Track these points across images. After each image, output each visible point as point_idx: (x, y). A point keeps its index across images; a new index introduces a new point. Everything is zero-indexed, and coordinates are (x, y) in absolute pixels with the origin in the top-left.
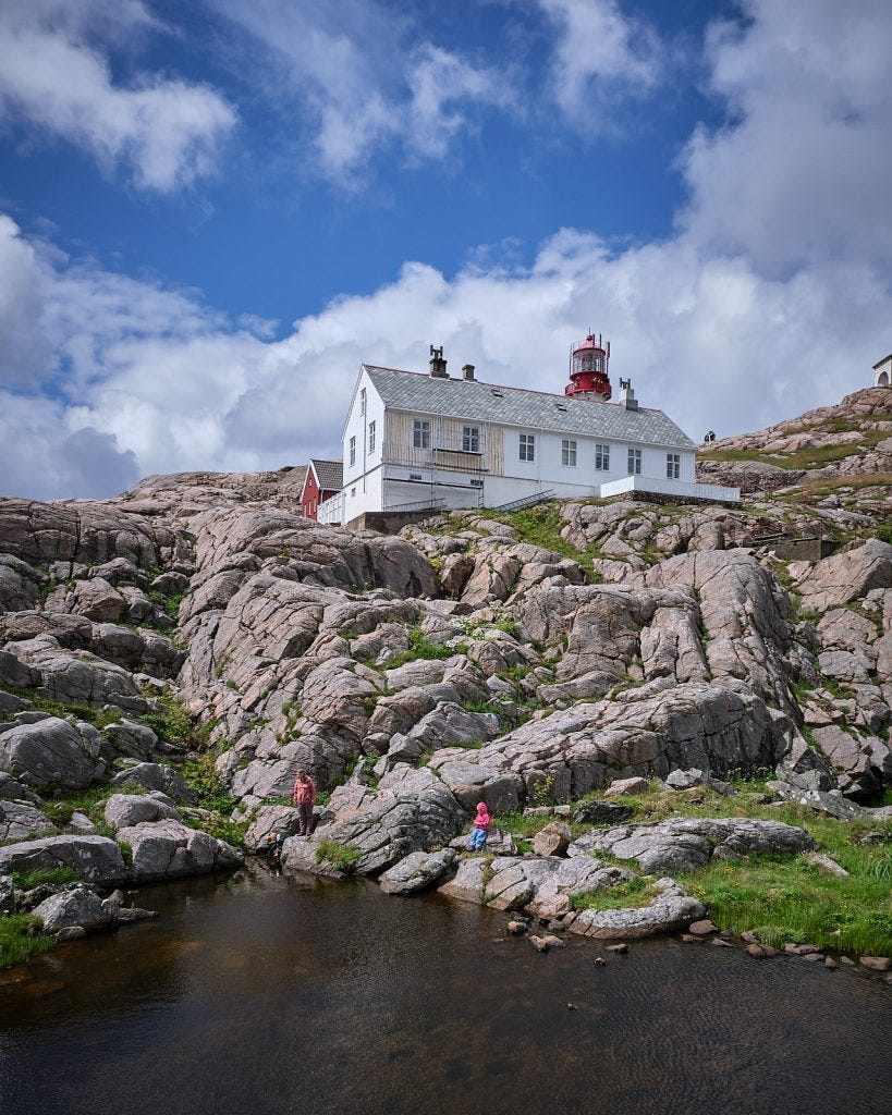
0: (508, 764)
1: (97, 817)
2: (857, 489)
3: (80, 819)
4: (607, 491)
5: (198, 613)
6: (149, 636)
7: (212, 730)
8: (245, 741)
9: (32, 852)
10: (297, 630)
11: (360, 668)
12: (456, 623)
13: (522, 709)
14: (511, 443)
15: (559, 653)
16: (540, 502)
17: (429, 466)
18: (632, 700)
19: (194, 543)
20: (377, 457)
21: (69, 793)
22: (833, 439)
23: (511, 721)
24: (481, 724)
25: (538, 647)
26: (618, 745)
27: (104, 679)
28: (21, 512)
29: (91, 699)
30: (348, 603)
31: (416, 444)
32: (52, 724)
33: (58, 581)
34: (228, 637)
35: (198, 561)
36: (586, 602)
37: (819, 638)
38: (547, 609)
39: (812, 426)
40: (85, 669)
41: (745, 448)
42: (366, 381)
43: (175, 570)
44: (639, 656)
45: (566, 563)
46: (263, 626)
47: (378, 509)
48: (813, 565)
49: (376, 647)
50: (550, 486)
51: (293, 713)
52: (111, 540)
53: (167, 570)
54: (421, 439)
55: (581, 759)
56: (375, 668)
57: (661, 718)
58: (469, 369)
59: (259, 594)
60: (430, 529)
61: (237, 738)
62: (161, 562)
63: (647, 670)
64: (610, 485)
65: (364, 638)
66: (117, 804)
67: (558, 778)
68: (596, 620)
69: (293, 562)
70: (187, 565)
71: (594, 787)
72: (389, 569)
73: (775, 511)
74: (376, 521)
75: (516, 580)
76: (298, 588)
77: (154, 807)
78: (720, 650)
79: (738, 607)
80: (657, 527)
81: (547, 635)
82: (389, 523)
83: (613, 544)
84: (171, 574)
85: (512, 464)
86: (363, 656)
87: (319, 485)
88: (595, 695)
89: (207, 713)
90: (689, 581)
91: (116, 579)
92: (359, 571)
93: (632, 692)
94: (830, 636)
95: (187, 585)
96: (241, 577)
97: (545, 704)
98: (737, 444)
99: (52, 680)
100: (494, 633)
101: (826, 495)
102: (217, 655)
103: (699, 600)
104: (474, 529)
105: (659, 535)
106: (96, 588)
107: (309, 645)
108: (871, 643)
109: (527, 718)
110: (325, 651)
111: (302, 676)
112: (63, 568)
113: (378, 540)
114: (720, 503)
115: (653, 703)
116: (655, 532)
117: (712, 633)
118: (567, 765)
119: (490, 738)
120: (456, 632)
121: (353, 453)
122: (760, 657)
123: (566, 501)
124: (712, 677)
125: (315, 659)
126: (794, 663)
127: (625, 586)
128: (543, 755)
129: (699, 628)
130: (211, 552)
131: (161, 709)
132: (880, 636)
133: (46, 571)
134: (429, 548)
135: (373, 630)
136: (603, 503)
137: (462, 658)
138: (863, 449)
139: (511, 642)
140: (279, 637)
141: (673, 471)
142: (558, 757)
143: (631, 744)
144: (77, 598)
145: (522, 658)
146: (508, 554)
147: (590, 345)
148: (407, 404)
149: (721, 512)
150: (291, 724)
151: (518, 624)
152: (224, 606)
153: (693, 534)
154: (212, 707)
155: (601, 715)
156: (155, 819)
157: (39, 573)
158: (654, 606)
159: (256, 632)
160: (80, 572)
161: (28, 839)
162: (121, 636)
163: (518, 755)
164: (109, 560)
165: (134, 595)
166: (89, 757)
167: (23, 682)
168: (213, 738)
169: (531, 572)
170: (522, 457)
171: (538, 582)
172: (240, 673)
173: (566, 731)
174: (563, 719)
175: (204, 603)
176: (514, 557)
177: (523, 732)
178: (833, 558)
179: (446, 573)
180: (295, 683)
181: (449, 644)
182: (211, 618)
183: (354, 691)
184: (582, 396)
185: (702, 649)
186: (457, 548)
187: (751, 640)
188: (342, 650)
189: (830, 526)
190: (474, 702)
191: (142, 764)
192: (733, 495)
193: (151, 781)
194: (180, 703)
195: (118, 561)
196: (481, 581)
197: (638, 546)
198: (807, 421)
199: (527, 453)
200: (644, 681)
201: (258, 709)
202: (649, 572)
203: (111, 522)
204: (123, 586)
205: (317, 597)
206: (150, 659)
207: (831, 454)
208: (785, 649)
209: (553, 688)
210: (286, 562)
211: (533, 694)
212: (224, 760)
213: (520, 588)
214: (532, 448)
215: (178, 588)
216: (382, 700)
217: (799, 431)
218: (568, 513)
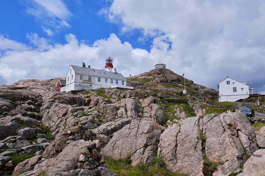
0: (99, 131)
1: (36, 142)
2: (151, 86)
3: (34, 143)
4: (112, 87)
5: (44, 109)
6: (36, 114)
7: (50, 129)
8: (57, 130)
9: (30, 147)
10: (64, 112)
11: (76, 118)
12: (89, 110)
13: (100, 123)
14: (97, 79)
15: (106, 114)
16: (101, 89)
17: (82, 83)
18: (116, 121)
19: (42, 97)
20: (73, 81)
21: (30, 139)
22: (149, 77)
23: (99, 125)
24: (94, 126)
25: (102, 114)
26: (114, 128)
27: (33, 121)
28: (11, 92)
29: (31, 124)
30: (72, 108)
31: (80, 79)
32: (27, 129)
33: (18, 104)
34: (51, 113)
35: (43, 100)
36: (109, 107)
37: (143, 111)
38: (104, 108)
39: (145, 75)
40: (30, 120)
41: (135, 78)
42: (71, 68)
43: (39, 102)
44: (117, 115)
45: (106, 99)
46: (58, 111)
47: (73, 90)
48: (143, 100)
49: (77, 114)
50: (103, 86)
51: (65, 125)
52: (28, 97)
53: (38, 102)
54: (81, 78)
55: (109, 130)
56: (78, 118)
57: (120, 124)
58: (89, 66)
59: (56, 106)
60: (83, 93)
61: (55, 129)
62: (37, 101)
63: (119, 117)
64: (113, 86)
65: (75, 113)
66: (39, 140)
67: (106, 133)
68: (111, 109)
69: (61, 100)
70: (41, 101)
71: (111, 134)
72: (77, 101)
73: (138, 90)
74: (73, 92)
75: (98, 102)
76: (64, 105)
77: (45, 140)
78: (129, 113)
79: (132, 107)
80: (120, 93)
81: (104, 112)
82: (76, 92)
83: (114, 96)
84: (39, 103)
85: (97, 82)
86: (76, 116)
87: (61, 84)
88: (111, 121)
89: (49, 126)
90: (125, 103)
91: (29, 104)
92: (72, 101)
93: (116, 120)
94: (145, 111)
95: (42, 104)
96: (52, 103)
97: (104, 122)
98: (134, 77)
99: (25, 122)
100: (96, 112)
101: (147, 87)
102: (49, 117)
103: (126, 106)
104: (91, 93)
105: (121, 95)
106: (26, 105)
107: (66, 115)
108: (151, 112)
109: (101, 124)
110: (69, 116)
111: (66, 119)
112: (19, 102)
113: (75, 96)
114: (130, 89)
115: (119, 122)
116: (120, 94)
117: (128, 111)
118: (107, 131)
119: (96, 128)
120: (90, 112)
121: (68, 79)
122: (135, 114)
123: (106, 89)
124: (128, 117)
125: (68, 117)
126: (140, 115)
127: (115, 104)
128: (104, 129)
129: (126, 110)
130: (46, 99)
131: (42, 126)
132: (152, 110)
133: (16, 102)
134: (83, 97)
135: (76, 112)
136: (112, 89)
137: (91, 116)
138: (153, 79)
139: (98, 113)
140: (61, 113)
141: (123, 84)
142: (106, 130)
143: (116, 127)
144: (22, 107)
145: (100, 115)
146: (97, 98)
147: (109, 59)
148: (79, 72)
149: (130, 91)
150: (65, 127)
151: (99, 110)
152: (50, 108)
153: (126, 94)
154: (50, 125)
155: (112, 124)
156: (45, 142)
157: (14, 103)
158: (119, 107)
159: (57, 112)
160: (22, 103)
161: (27, 146)
162: (32, 114)
163: (100, 130)
164: (27, 100)
165: (33, 107)
166: (33, 133)
167: (20, 122)
168: (51, 130)
169: (100, 101)
170: (98, 81)
171: (102, 103)
172: (54, 119)
173: (107, 126)
174: (106, 124)
175: (45, 108)
176: (98, 99)
177: (101, 126)
178: (146, 99)
179: (86, 101)
180: (65, 121)
181: (89, 114)
182: (48, 110)
183: (75, 121)
184: (108, 68)
185: (126, 113)
186: (88, 97)
187: (133, 112)
188: (72, 115)
189: (147, 93)
190: (93, 122)
191: (41, 134)
192: (132, 88)
193: (43, 137)
194: (44, 125)
195: (29, 101)
196: (92, 102)
197: (117, 96)
198: (145, 74)
199: (99, 80)
200: (118, 118)
201: (59, 125)
202: (119, 101)
203: (28, 94)
204: (30, 105)
205: (67, 107)
206: (36, 117)
207: (148, 80)
208: (138, 113)
209: (105, 120)
210: (60, 100)
211: (102, 121)
212: (54, 133)
213: (99, 104)
214: (100, 80)
215: (40, 105)
216: (79, 123)
217: (144, 76)
218: (106, 91)
